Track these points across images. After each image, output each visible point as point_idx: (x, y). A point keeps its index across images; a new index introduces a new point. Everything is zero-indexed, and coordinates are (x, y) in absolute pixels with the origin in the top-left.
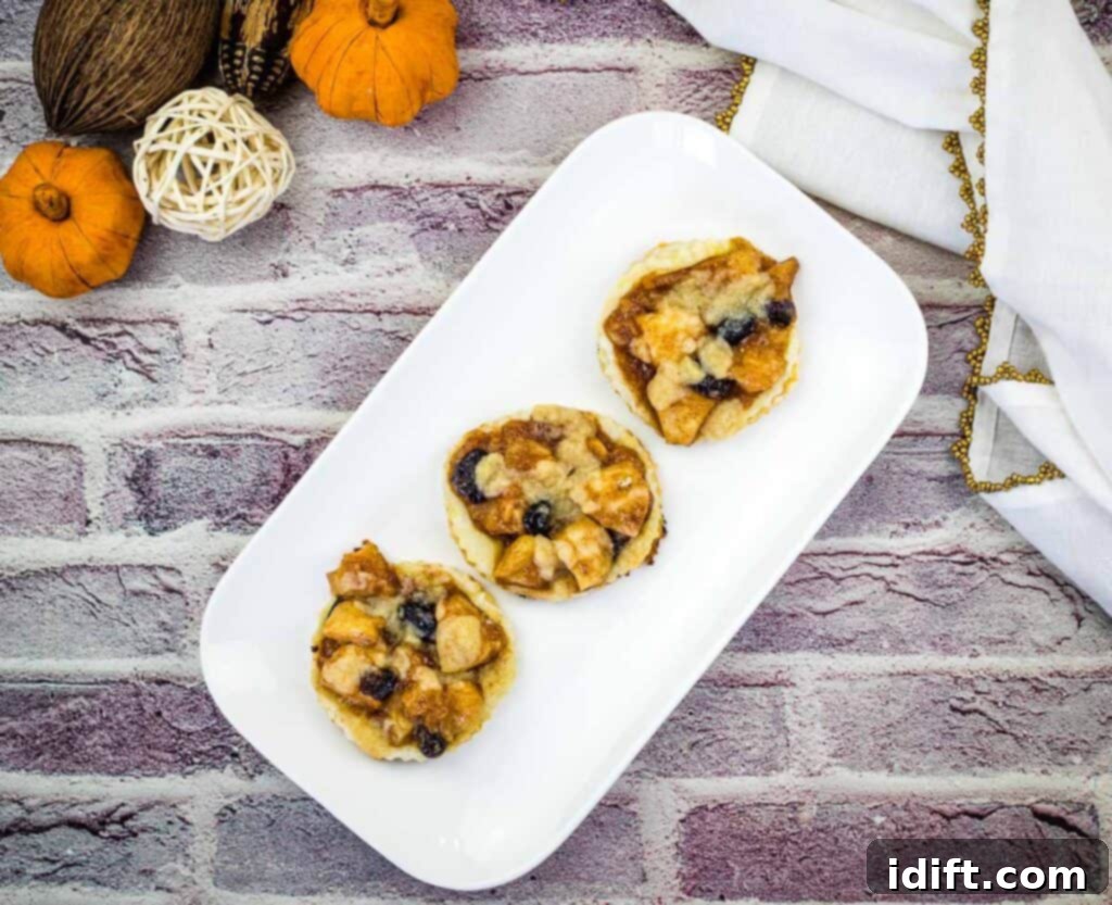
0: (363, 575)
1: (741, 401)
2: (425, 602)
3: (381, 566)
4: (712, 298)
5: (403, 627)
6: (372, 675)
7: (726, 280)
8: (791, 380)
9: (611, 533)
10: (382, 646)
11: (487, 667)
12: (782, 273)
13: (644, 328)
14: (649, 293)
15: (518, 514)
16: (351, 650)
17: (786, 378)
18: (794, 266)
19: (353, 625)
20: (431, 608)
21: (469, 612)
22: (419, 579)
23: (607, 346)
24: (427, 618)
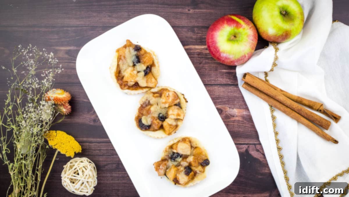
0: (161, 167)
1: (153, 66)
2: (172, 154)
3: (160, 162)
4: (127, 62)
5: (176, 161)
6: (185, 171)
7: (125, 57)
8: (154, 54)
9: (176, 105)
10: (179, 167)
11: (192, 144)
12: (129, 44)
13: (126, 80)
14: (119, 76)
15: (158, 121)
16: (178, 175)
17: (153, 55)
18: (128, 41)
19: (172, 173)
20: (174, 153)
21: (177, 144)
22: (166, 154)
23: (127, 91)
24: (175, 155)
